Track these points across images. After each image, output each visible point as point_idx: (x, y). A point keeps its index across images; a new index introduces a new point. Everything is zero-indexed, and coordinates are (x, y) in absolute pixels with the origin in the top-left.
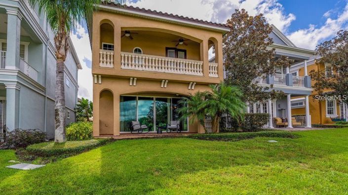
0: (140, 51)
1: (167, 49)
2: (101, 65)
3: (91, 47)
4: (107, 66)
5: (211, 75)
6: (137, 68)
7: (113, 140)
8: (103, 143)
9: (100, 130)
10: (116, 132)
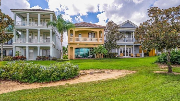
0: (81, 34)
1: (89, 33)
2: (70, 41)
3: (68, 35)
4: (71, 41)
5: (100, 42)
6: (79, 41)
7: (73, 59)
8: (71, 60)
9: (70, 57)
10: (74, 58)
